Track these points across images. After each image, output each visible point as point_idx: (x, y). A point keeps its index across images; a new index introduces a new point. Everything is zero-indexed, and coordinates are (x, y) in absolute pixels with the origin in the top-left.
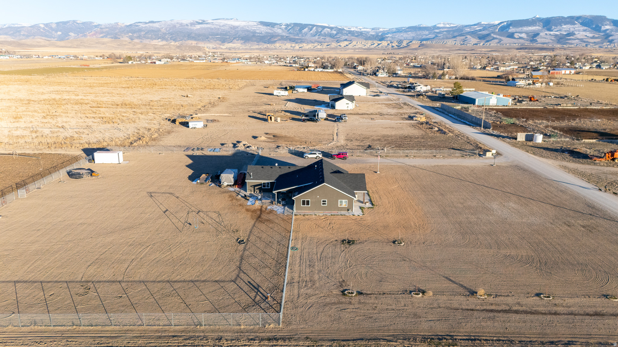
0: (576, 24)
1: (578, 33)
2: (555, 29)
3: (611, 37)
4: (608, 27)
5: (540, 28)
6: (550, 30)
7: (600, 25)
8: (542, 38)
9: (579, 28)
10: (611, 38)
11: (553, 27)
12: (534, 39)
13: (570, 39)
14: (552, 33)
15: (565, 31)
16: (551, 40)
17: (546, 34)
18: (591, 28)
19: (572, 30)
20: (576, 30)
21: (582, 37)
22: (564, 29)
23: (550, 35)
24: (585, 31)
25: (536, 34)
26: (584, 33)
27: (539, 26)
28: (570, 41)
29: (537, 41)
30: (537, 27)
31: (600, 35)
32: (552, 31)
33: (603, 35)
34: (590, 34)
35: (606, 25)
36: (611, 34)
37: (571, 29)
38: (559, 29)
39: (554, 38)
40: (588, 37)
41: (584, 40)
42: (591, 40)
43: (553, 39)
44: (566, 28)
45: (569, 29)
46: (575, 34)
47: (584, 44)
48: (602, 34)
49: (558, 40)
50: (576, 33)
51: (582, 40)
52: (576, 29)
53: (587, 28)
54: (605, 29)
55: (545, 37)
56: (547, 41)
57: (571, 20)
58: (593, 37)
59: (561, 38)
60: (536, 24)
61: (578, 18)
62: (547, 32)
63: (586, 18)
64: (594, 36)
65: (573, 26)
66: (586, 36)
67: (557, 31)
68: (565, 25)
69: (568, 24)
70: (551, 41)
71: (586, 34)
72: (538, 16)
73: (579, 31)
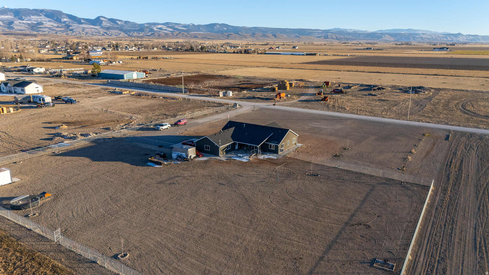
0: (41, 16)
1: (45, 23)
2: (25, 18)
3: (71, 27)
4: (65, 20)
5: (12, 17)
6: (21, 19)
7: (60, 18)
8: (16, 25)
9: (45, 19)
11: (23, 17)
12: (11, 26)
13: (41, 28)
14: (24, 22)
15: (35, 21)
16: (26, 27)
17: (19, 22)
18: (54, 20)
20: (43, 21)
21: (49, 26)
22: (33, 19)
23: (23, 23)
24: (50, 21)
25: (11, 23)
26: (50, 23)
27: (10, 15)
29: (14, 28)
30: (10, 16)
31: (62, 25)
32: (23, 20)
34: (55, 24)
35: (64, 18)
36: (70, 25)
37: (38, 19)
38: (28, 19)
39: (27, 26)
40: (54, 26)
41: (52, 28)
42: (57, 28)
43: (27, 27)
44: (34, 19)
45: (37, 19)
46: (43, 24)
47: (54, 32)
48: (64, 25)
49: (32, 28)
50: (44, 23)
51: (50, 28)
52: (42, 19)
53: (51, 19)
54: (64, 21)
55: (19, 24)
56: (23, 28)
57: (37, 12)
58: (58, 27)
59: (33, 27)
60: (8, 14)
61: (42, 11)
62: (20, 21)
63: (48, 12)
64: (58, 26)
65: (39, 17)
67: (28, 20)
68: (33, 16)
69: (35, 16)
71: (52, 24)
72: (6, 7)
73: (45, 21)
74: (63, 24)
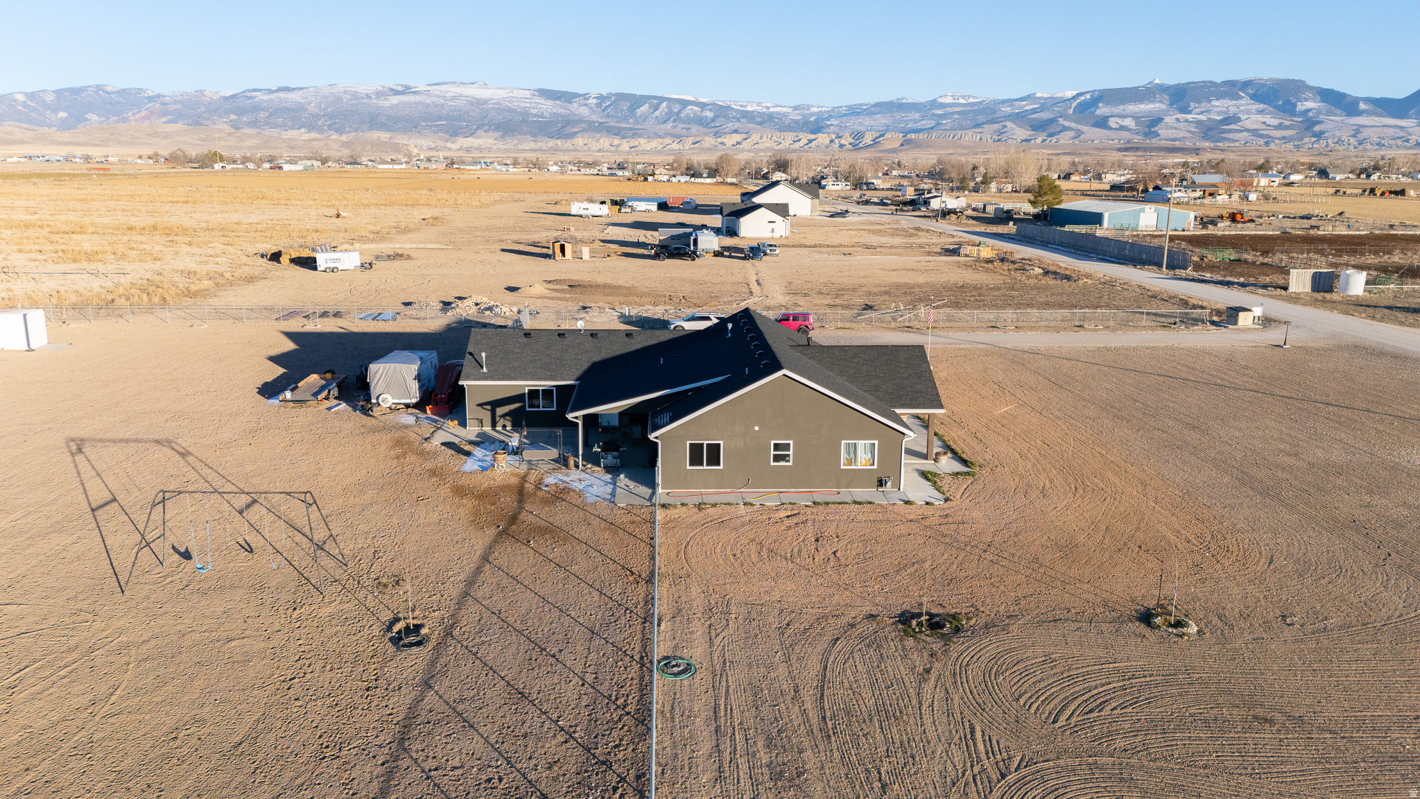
0: (1241, 98)
1: (1246, 116)
2: (1196, 108)
3: (1318, 126)
4: (1309, 105)
5: (1164, 107)
6: (1185, 110)
7: (1293, 100)
8: (1168, 127)
9: (1248, 107)
10: (1317, 128)
11: (1192, 103)
12: (1153, 129)
13: (1230, 131)
14: (1189, 117)
15: (1219, 113)
16: (1189, 132)
17: (1177, 119)
18: (1274, 107)
19: (1233, 110)
20: (1241, 111)
21: (1255, 127)
22: (1215, 109)
23: (1186, 121)
24: (1261, 112)
25: (1157, 121)
26: (1261, 118)
27: (1161, 102)
28: (1230, 136)
29: (1159, 135)
30: (1158, 105)
31: (1294, 121)
32: (1190, 112)
33: (1300, 122)
34: (1273, 120)
35: (1306, 100)
36: (1318, 119)
37: (1231, 108)
38: (1204, 110)
39: (1195, 128)
40: (1268, 125)
41: (1261, 132)
42: (1274, 132)
43: (1193, 129)
44: (1220, 107)
45: (1227, 108)
46: (1239, 120)
47: (1262, 141)
48: (1299, 120)
49: (1204, 133)
50: (1243, 117)
51: (1255, 132)
52: (1241, 108)
53: (1266, 106)
54: (1304, 108)
55: (1175, 125)
56: (1180, 135)
57: (1232, 89)
58: (1280, 127)
59: (1210, 129)
60: (1156, 98)
61: (1246, 85)
62: (1180, 116)
63: (1263, 85)
64: (1281, 124)
65: (1235, 102)
66: (1265, 123)
67: (1202, 113)
68: (1217, 99)
69: (1224, 99)
70: (1189, 135)
71: (1264, 120)
72: (1157, 81)
73: (1248, 112)
74: (1296, 119)
